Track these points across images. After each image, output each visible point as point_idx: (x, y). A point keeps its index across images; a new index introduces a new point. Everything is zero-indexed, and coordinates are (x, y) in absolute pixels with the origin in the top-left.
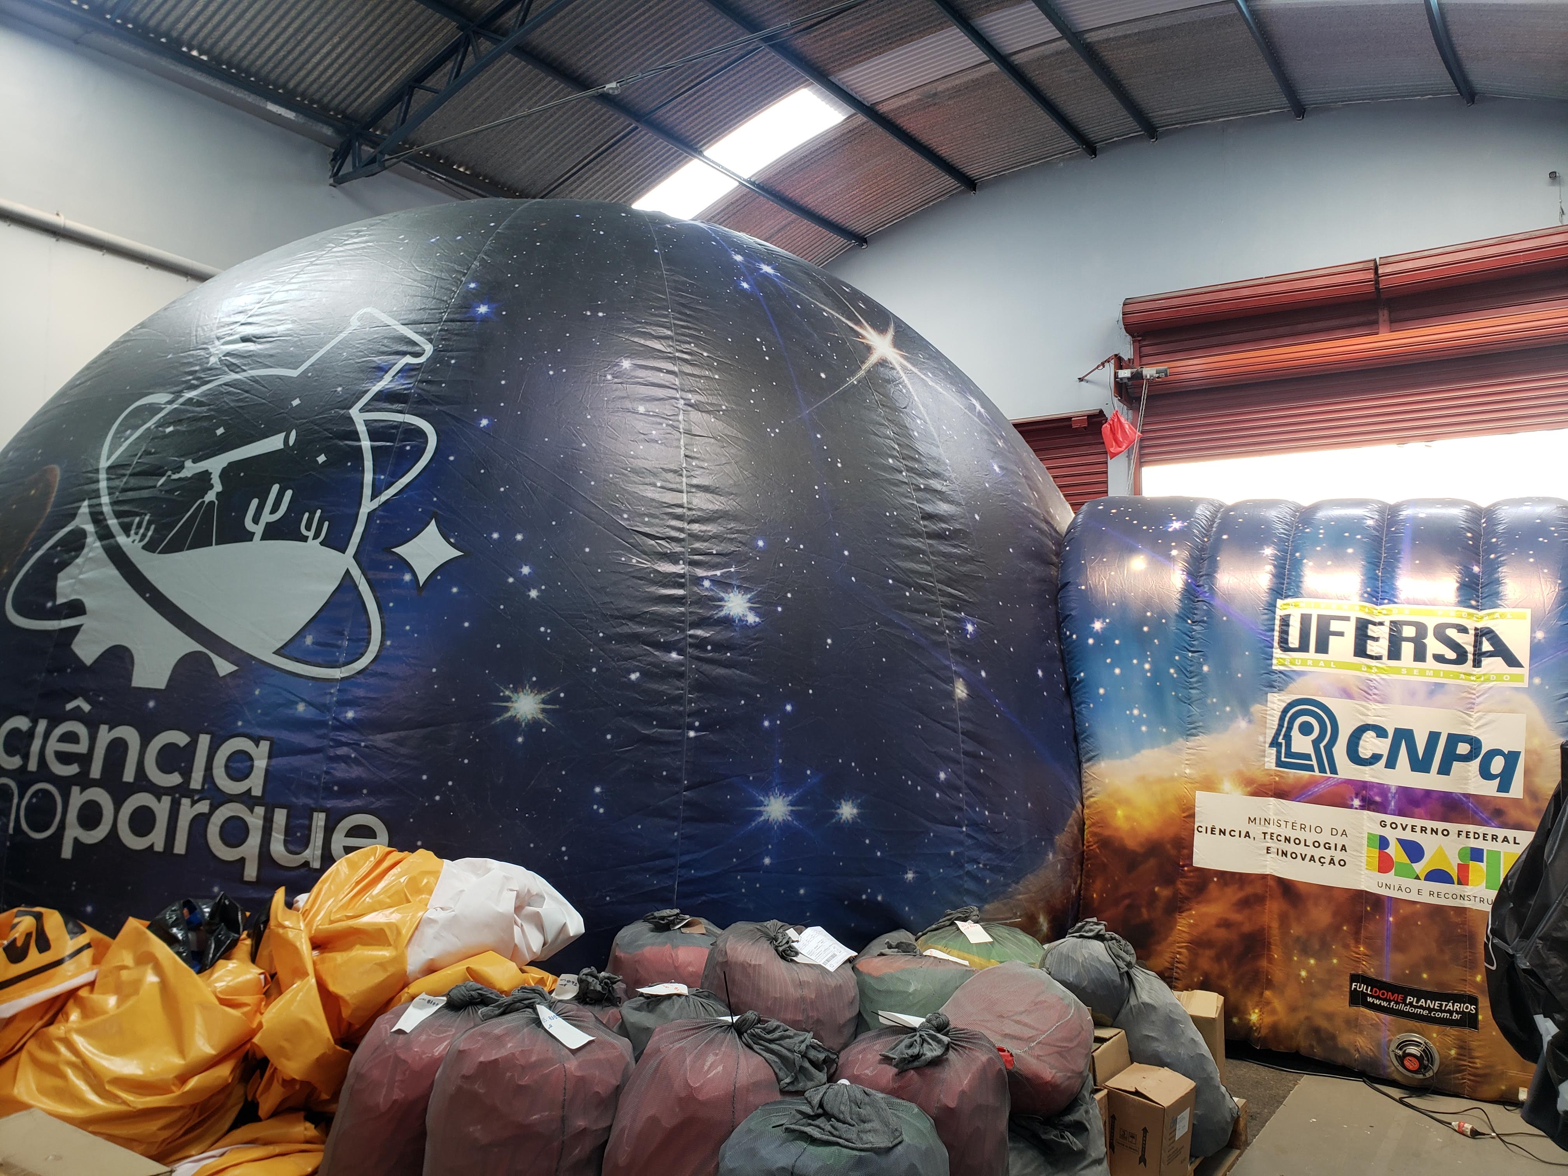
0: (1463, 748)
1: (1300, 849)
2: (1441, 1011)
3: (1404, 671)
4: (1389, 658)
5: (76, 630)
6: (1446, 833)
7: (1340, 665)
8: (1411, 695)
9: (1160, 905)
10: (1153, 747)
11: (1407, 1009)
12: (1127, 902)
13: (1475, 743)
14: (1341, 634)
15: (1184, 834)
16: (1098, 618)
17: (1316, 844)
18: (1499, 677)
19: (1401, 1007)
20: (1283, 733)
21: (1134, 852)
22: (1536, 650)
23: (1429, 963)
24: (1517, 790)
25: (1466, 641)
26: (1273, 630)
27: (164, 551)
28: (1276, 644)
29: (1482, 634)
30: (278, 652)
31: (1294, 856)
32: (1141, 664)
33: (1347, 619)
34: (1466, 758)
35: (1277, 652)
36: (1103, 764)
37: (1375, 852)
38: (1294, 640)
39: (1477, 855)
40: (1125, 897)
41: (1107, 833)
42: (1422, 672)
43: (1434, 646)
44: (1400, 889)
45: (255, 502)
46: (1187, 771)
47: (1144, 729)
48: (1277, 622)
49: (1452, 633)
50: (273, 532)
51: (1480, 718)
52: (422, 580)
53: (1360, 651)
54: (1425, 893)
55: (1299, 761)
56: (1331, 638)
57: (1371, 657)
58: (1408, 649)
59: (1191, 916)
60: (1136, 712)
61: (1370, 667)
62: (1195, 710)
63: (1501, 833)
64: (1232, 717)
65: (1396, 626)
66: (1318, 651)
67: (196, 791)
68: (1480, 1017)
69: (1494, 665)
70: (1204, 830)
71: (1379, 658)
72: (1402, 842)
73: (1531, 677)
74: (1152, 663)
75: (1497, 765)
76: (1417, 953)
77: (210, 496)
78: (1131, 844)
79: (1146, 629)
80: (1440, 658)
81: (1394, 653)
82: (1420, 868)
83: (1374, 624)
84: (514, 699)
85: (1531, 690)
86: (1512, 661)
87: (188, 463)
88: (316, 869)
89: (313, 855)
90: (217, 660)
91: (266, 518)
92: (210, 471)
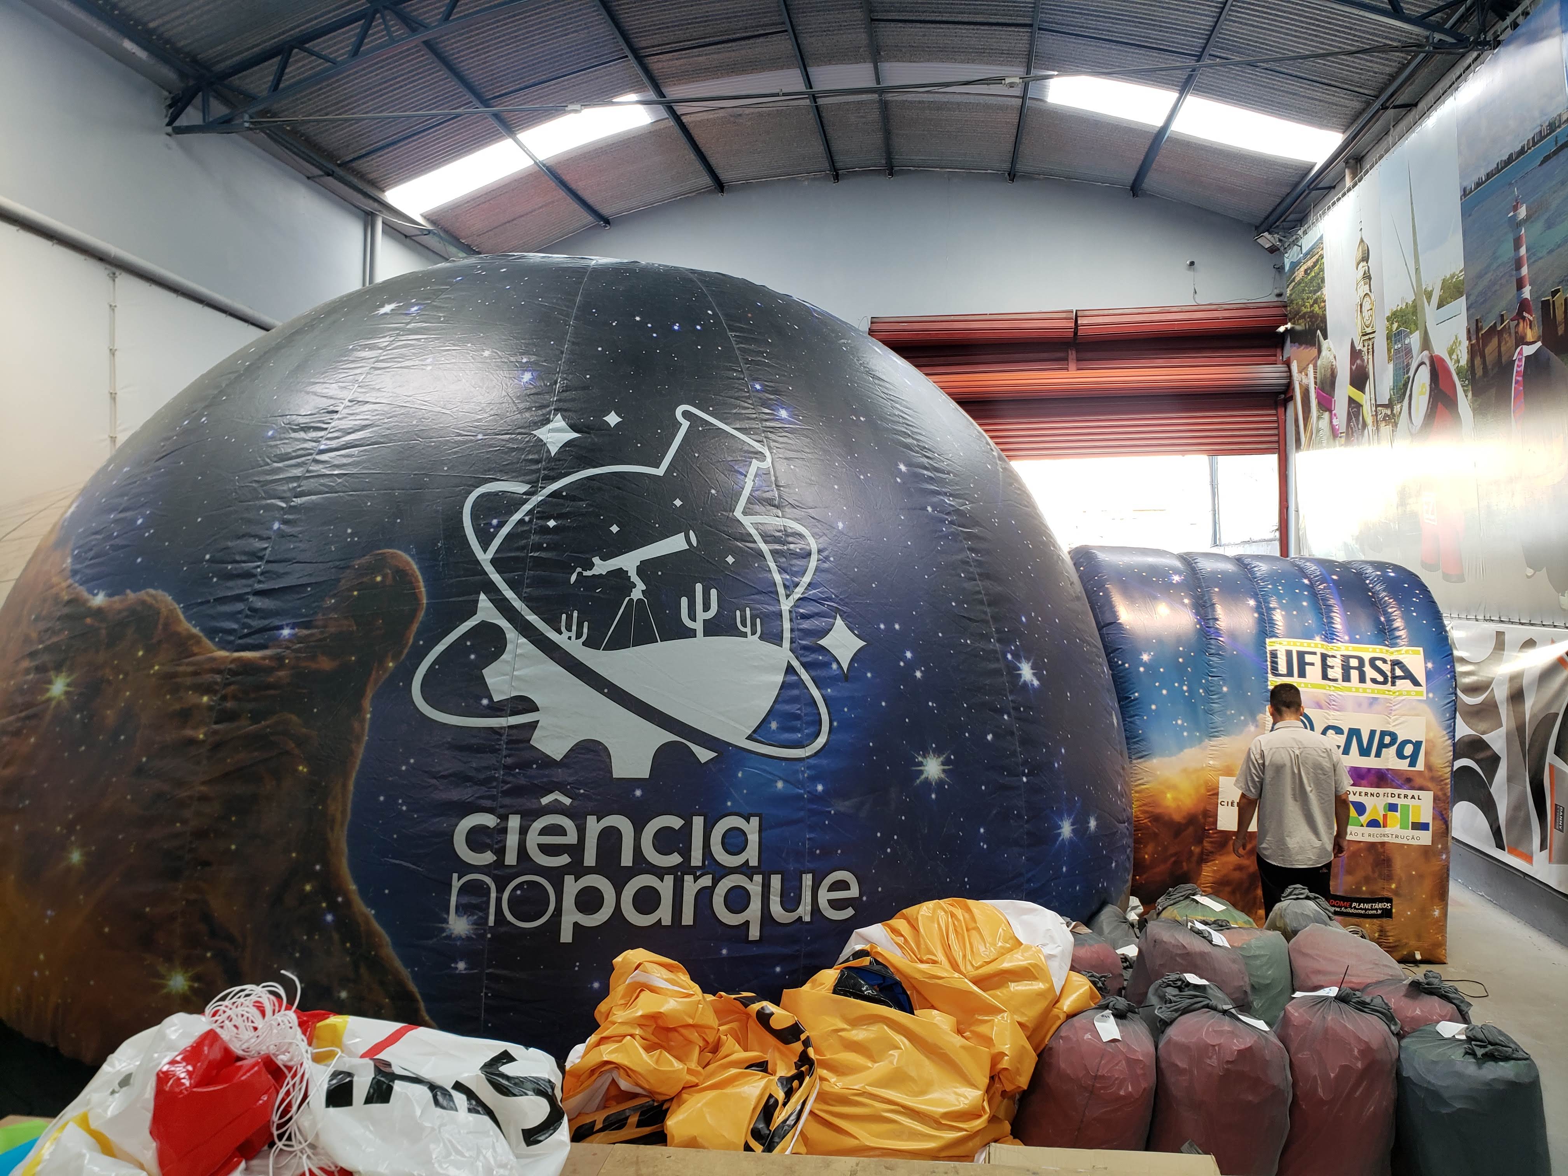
0: (1387, 739)
2: (1372, 910)
3: (1354, 690)
4: (1343, 681)
5: (533, 725)
6: (1378, 795)
7: (1314, 686)
8: (1359, 705)
9: (1194, 859)
10: (1191, 747)
11: (1353, 911)
12: (1173, 859)
13: (1394, 737)
14: (1312, 664)
15: (1209, 807)
16: (1145, 651)
18: (1408, 693)
19: (1349, 910)
21: (1179, 823)
22: (1429, 674)
23: (1367, 880)
24: (1420, 766)
25: (1387, 668)
26: (1267, 661)
27: (610, 647)
28: (1269, 672)
29: (1396, 663)
30: (750, 738)
32: (1181, 686)
33: (1315, 653)
34: (1387, 746)
35: (1269, 676)
36: (1155, 761)
38: (1282, 668)
39: (1393, 808)
40: (1172, 855)
41: (1158, 811)
42: (1365, 691)
43: (1370, 673)
44: (1351, 834)
45: (684, 601)
46: (1211, 762)
47: (1185, 734)
48: (1268, 655)
49: (1379, 663)
50: (712, 629)
51: (1397, 719)
52: (845, 667)
53: (1325, 676)
54: (1366, 835)
56: (1307, 667)
57: (1330, 680)
58: (1354, 674)
59: (1215, 865)
60: (1179, 722)
61: (1330, 686)
62: (1217, 719)
63: (1410, 793)
64: (1245, 724)
65: (1346, 659)
66: (1300, 675)
67: (698, 868)
68: (1394, 910)
69: (1404, 685)
70: (1226, 804)
71: (1335, 680)
72: (1354, 804)
73: (1427, 693)
74: (1188, 686)
75: (1408, 750)
76: (1360, 874)
77: (637, 594)
78: (1177, 817)
79: (1181, 660)
80: (1374, 681)
81: (1347, 678)
82: (1364, 819)
83: (1329, 656)
84: (925, 763)
85: (1428, 701)
86: (1416, 683)
87: (596, 560)
88: (807, 922)
89: (804, 911)
90: (695, 748)
91: (702, 616)
92: (625, 569)
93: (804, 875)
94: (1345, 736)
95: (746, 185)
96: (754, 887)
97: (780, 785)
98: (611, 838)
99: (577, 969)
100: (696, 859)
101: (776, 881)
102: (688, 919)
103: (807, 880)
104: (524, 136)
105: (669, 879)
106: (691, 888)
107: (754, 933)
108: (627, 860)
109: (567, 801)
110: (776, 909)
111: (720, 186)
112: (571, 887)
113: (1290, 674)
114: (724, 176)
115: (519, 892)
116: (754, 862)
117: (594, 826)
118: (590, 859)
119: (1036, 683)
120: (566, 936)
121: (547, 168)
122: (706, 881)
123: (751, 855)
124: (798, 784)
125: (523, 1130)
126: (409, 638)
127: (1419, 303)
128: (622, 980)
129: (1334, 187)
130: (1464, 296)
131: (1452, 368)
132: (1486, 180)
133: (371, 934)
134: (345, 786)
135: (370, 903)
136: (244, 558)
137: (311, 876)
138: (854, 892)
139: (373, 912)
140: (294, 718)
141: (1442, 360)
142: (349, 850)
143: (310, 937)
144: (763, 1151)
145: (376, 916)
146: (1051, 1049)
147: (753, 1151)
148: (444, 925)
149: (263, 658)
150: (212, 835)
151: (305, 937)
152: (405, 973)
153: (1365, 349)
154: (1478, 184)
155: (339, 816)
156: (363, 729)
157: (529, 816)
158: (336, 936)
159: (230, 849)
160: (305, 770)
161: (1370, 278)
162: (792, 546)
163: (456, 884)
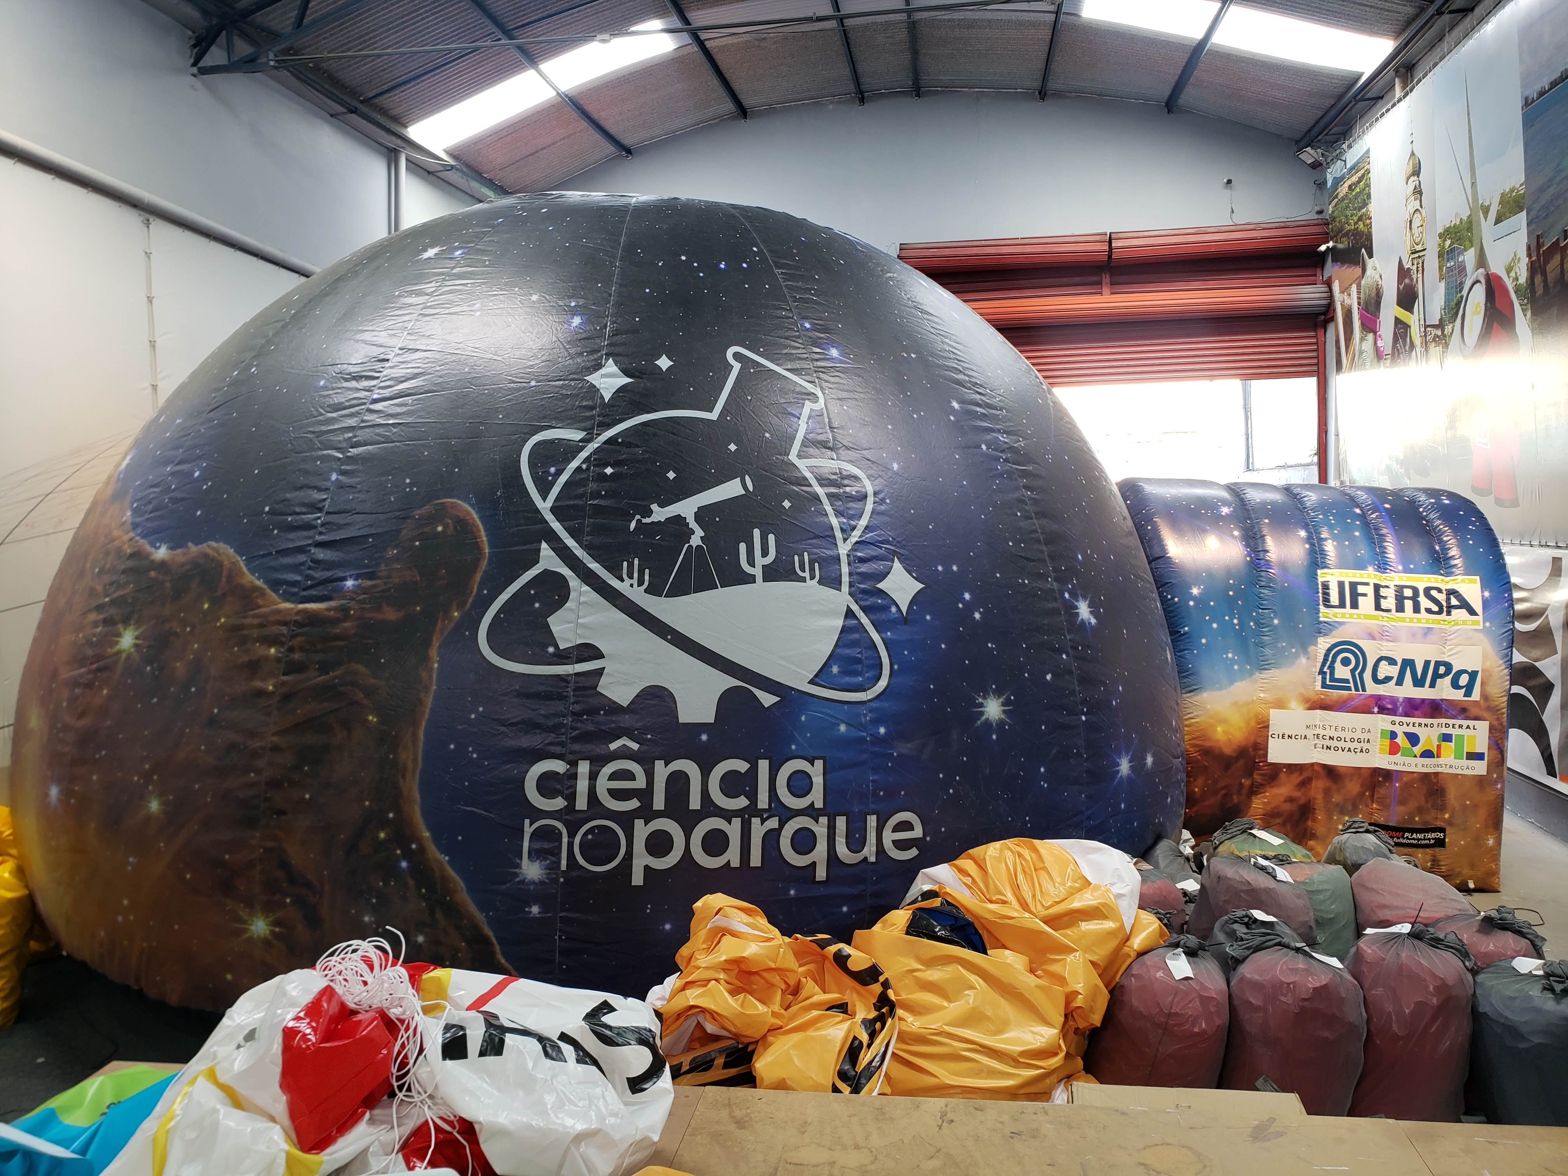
0: (1442, 670)
1: (1341, 744)
2: (1425, 839)
3: (1408, 620)
4: (1397, 611)
5: (600, 672)
6: (1432, 726)
7: (1367, 617)
8: (1413, 636)
9: (1244, 791)
10: (1242, 680)
11: (1405, 841)
12: (1223, 792)
13: (1449, 666)
14: (1365, 595)
15: (1259, 740)
16: (1195, 585)
17: (1352, 740)
18: (1464, 622)
19: (1400, 840)
20: (1327, 665)
21: (1229, 756)
22: (1486, 603)
23: (1420, 810)
24: (1476, 696)
25: (1441, 598)
26: (1318, 592)
27: (671, 594)
28: (1321, 603)
29: (1451, 592)
30: (811, 682)
31: (1336, 749)
32: (1231, 619)
33: (1367, 584)
34: (1442, 676)
35: (1322, 608)
36: (1205, 695)
37: (1387, 742)
38: (1334, 599)
39: (1447, 738)
40: (1222, 789)
41: (1208, 744)
42: (1419, 621)
43: (1425, 602)
44: (1404, 764)
45: (743, 547)
46: (1262, 695)
47: (1236, 667)
48: (1320, 587)
49: (1434, 593)
50: (771, 574)
51: (1452, 649)
52: (904, 610)
53: (1378, 607)
54: (1420, 766)
55: (1342, 684)
56: (1360, 598)
57: (1383, 610)
58: (1408, 604)
59: (1265, 797)
60: (1230, 655)
61: (1383, 617)
62: (1268, 651)
63: (1465, 723)
64: (1296, 656)
65: (1400, 589)
66: (1352, 607)
67: (764, 810)
68: (1447, 840)
69: (1460, 614)
70: (1276, 736)
71: (1388, 611)
72: (1407, 735)
73: (1484, 622)
74: (1239, 619)
75: (1464, 680)
76: (1412, 805)
77: (696, 540)
78: (1228, 751)
79: (1231, 593)
80: (1429, 611)
81: (1400, 608)
82: (1417, 750)
83: (1383, 587)
84: (985, 704)
85: (1485, 630)
86: (1472, 612)
87: (654, 507)
88: (873, 863)
89: (869, 851)
90: (759, 693)
91: (760, 561)
92: (683, 516)
93: (868, 817)
94: (1398, 668)
95: (770, 111)
96: (820, 829)
97: (843, 728)
98: (678, 782)
99: (648, 911)
100: (763, 802)
101: (841, 823)
102: (756, 860)
103: (872, 821)
104: (546, 66)
105: (737, 822)
106: (758, 829)
107: (821, 874)
108: (695, 803)
109: (635, 746)
110: (842, 849)
111: (743, 112)
112: (642, 830)
113: (1342, 605)
114: (747, 102)
115: (590, 837)
116: (819, 804)
117: (662, 771)
118: (659, 803)
119: (1093, 621)
120: (638, 879)
121: (570, 99)
122: (773, 823)
123: (816, 797)
124: (861, 727)
125: (628, 1079)
126: (473, 588)
127: (1474, 219)
128: (701, 926)
129: (1382, 98)
130: (1525, 212)
131: (1510, 286)
132: (1550, 89)
133: (445, 880)
134: (415, 735)
135: (445, 850)
136: (304, 510)
137: (384, 824)
138: (918, 832)
139: (447, 858)
140: (362, 668)
141: (1499, 278)
142: (421, 798)
143: (386, 884)
144: (851, 1093)
145: (450, 862)
146: (1122, 986)
147: (841, 1092)
148: (517, 870)
149: (328, 610)
150: (286, 785)
151: (381, 884)
152: (480, 918)
153: (1415, 267)
154: (1541, 94)
155: (410, 765)
156: (431, 678)
157: (598, 761)
158: (411, 883)
159: (304, 798)
160: (375, 720)
161: (1420, 193)
162: (848, 489)
163: (528, 829)
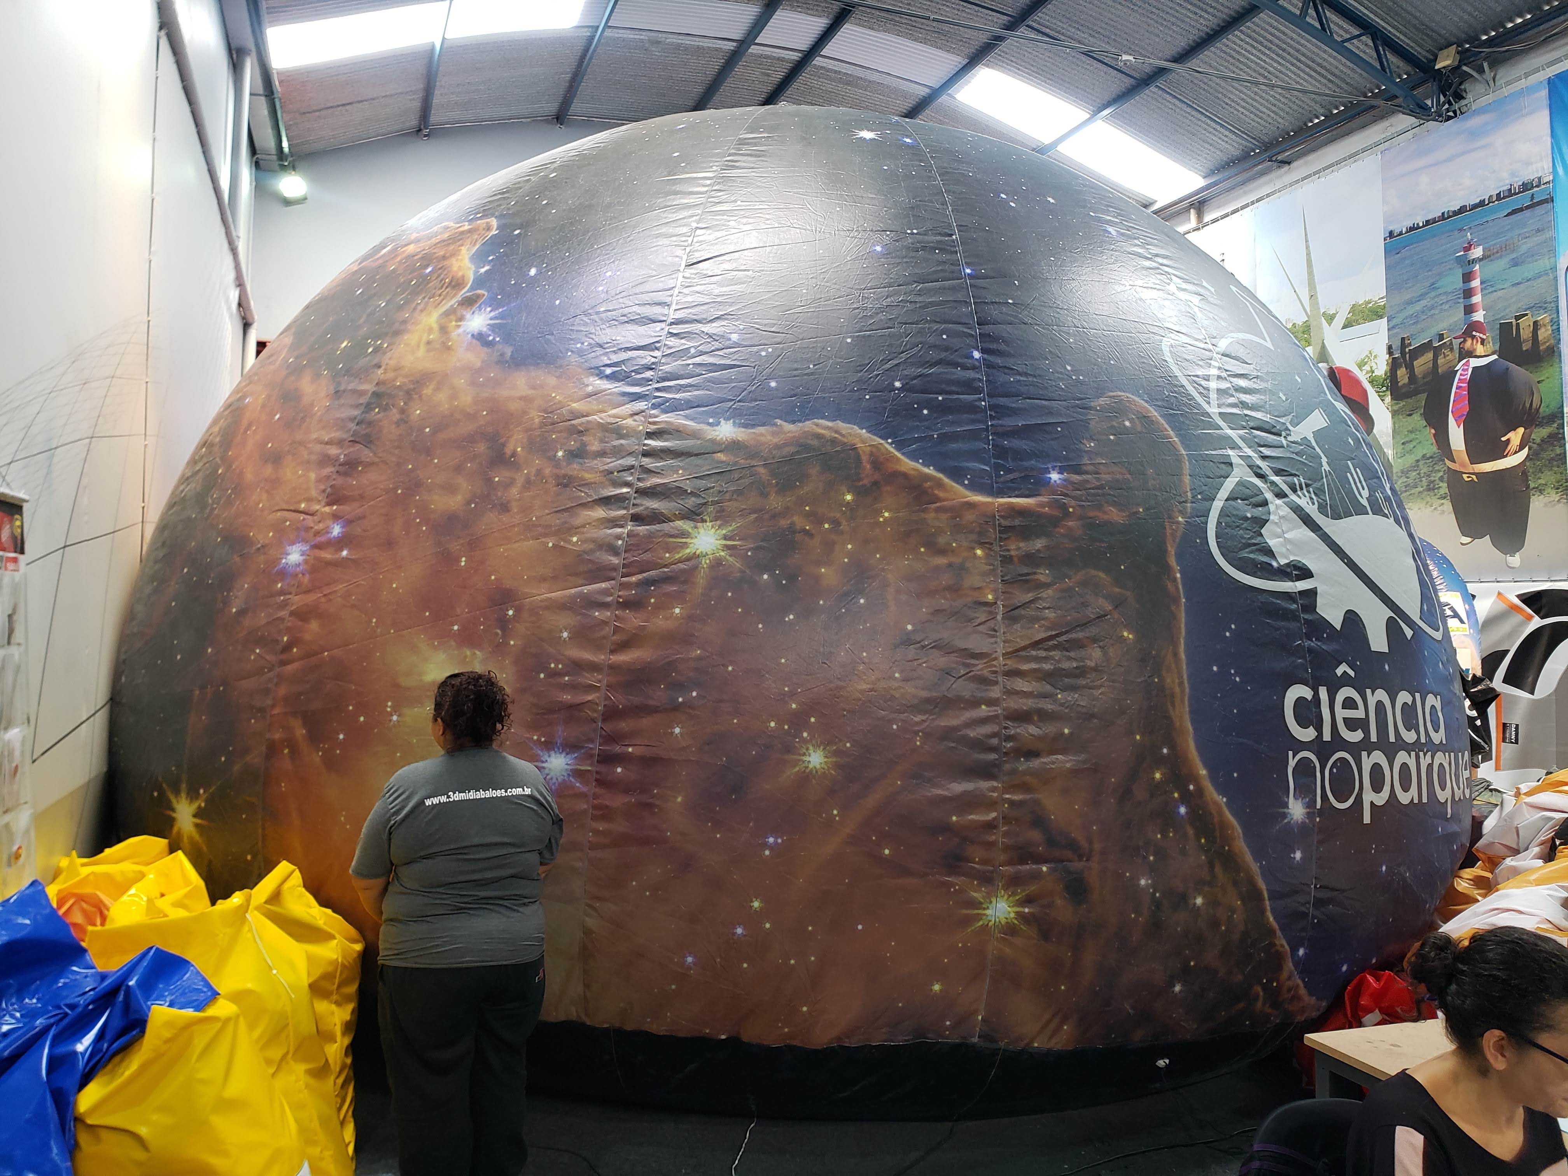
5: (1313, 593)
30: (1421, 619)
45: (1350, 477)
67: (1424, 745)
69: (1455, 622)
73: (1469, 629)
77: (1325, 464)
85: (1470, 636)
86: (1461, 621)
88: (1462, 800)
89: (1462, 789)
90: (1402, 625)
91: (1363, 493)
92: (1308, 438)
93: (1459, 754)
96: (1446, 764)
97: (1441, 666)
98: (1381, 712)
99: (1373, 851)
100: (1422, 735)
101: (1452, 759)
102: (1425, 796)
103: (1460, 758)
105: (1413, 756)
106: (1423, 764)
107: (1449, 810)
108: (1391, 735)
109: (1351, 672)
110: (1455, 786)
112: (1366, 764)
115: (1335, 770)
116: (1444, 740)
117: (1371, 701)
118: (1373, 734)
120: (1367, 817)
122: (1429, 758)
123: (1442, 732)
124: (1445, 666)
126: (1186, 491)
127: (1313, 324)
130: (1385, 319)
132: (1426, 225)
133: (1224, 826)
134: (1176, 655)
135: (1222, 789)
137: (1160, 762)
139: (1225, 800)
140: (1102, 575)
142: (1194, 729)
143: (1165, 835)
145: (1228, 804)
148: (1286, 810)
149: (1041, 506)
150: (1036, 718)
151: (1159, 836)
152: (1255, 867)
154: (1412, 229)
155: (1177, 690)
156: (1177, 589)
157: (1332, 688)
158: (1191, 832)
159: (1063, 734)
160: (1131, 636)
163: (1292, 763)
